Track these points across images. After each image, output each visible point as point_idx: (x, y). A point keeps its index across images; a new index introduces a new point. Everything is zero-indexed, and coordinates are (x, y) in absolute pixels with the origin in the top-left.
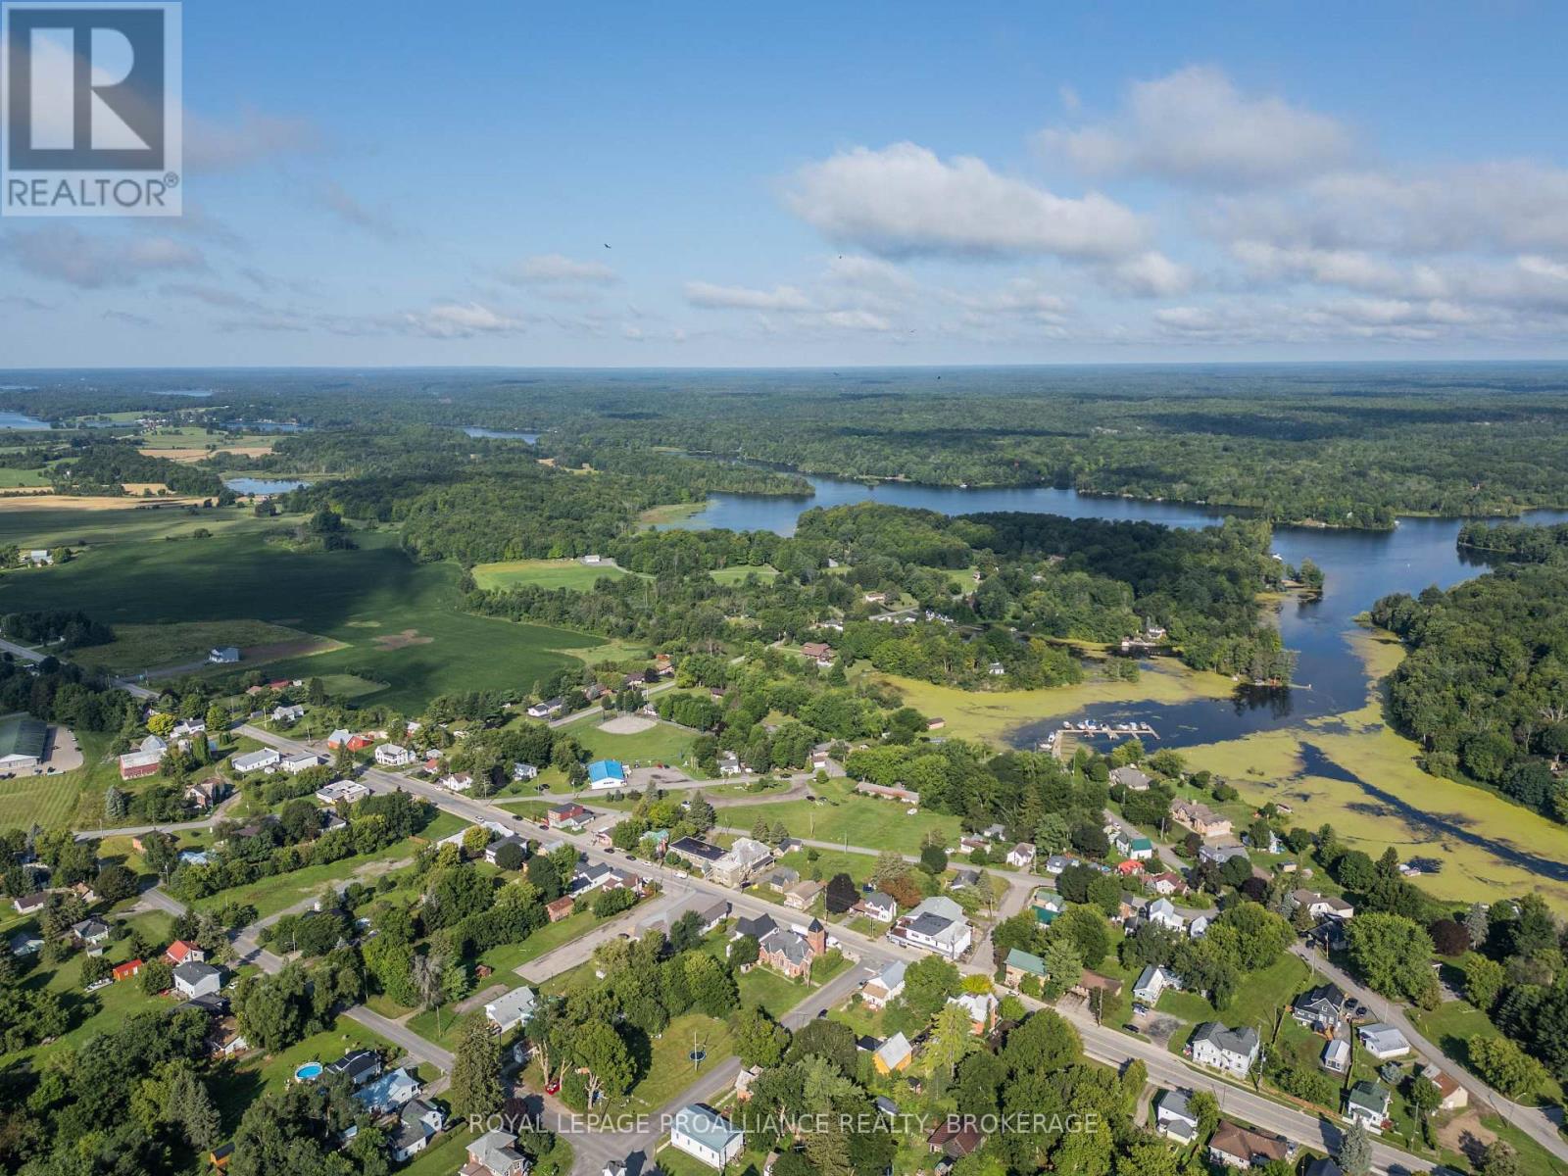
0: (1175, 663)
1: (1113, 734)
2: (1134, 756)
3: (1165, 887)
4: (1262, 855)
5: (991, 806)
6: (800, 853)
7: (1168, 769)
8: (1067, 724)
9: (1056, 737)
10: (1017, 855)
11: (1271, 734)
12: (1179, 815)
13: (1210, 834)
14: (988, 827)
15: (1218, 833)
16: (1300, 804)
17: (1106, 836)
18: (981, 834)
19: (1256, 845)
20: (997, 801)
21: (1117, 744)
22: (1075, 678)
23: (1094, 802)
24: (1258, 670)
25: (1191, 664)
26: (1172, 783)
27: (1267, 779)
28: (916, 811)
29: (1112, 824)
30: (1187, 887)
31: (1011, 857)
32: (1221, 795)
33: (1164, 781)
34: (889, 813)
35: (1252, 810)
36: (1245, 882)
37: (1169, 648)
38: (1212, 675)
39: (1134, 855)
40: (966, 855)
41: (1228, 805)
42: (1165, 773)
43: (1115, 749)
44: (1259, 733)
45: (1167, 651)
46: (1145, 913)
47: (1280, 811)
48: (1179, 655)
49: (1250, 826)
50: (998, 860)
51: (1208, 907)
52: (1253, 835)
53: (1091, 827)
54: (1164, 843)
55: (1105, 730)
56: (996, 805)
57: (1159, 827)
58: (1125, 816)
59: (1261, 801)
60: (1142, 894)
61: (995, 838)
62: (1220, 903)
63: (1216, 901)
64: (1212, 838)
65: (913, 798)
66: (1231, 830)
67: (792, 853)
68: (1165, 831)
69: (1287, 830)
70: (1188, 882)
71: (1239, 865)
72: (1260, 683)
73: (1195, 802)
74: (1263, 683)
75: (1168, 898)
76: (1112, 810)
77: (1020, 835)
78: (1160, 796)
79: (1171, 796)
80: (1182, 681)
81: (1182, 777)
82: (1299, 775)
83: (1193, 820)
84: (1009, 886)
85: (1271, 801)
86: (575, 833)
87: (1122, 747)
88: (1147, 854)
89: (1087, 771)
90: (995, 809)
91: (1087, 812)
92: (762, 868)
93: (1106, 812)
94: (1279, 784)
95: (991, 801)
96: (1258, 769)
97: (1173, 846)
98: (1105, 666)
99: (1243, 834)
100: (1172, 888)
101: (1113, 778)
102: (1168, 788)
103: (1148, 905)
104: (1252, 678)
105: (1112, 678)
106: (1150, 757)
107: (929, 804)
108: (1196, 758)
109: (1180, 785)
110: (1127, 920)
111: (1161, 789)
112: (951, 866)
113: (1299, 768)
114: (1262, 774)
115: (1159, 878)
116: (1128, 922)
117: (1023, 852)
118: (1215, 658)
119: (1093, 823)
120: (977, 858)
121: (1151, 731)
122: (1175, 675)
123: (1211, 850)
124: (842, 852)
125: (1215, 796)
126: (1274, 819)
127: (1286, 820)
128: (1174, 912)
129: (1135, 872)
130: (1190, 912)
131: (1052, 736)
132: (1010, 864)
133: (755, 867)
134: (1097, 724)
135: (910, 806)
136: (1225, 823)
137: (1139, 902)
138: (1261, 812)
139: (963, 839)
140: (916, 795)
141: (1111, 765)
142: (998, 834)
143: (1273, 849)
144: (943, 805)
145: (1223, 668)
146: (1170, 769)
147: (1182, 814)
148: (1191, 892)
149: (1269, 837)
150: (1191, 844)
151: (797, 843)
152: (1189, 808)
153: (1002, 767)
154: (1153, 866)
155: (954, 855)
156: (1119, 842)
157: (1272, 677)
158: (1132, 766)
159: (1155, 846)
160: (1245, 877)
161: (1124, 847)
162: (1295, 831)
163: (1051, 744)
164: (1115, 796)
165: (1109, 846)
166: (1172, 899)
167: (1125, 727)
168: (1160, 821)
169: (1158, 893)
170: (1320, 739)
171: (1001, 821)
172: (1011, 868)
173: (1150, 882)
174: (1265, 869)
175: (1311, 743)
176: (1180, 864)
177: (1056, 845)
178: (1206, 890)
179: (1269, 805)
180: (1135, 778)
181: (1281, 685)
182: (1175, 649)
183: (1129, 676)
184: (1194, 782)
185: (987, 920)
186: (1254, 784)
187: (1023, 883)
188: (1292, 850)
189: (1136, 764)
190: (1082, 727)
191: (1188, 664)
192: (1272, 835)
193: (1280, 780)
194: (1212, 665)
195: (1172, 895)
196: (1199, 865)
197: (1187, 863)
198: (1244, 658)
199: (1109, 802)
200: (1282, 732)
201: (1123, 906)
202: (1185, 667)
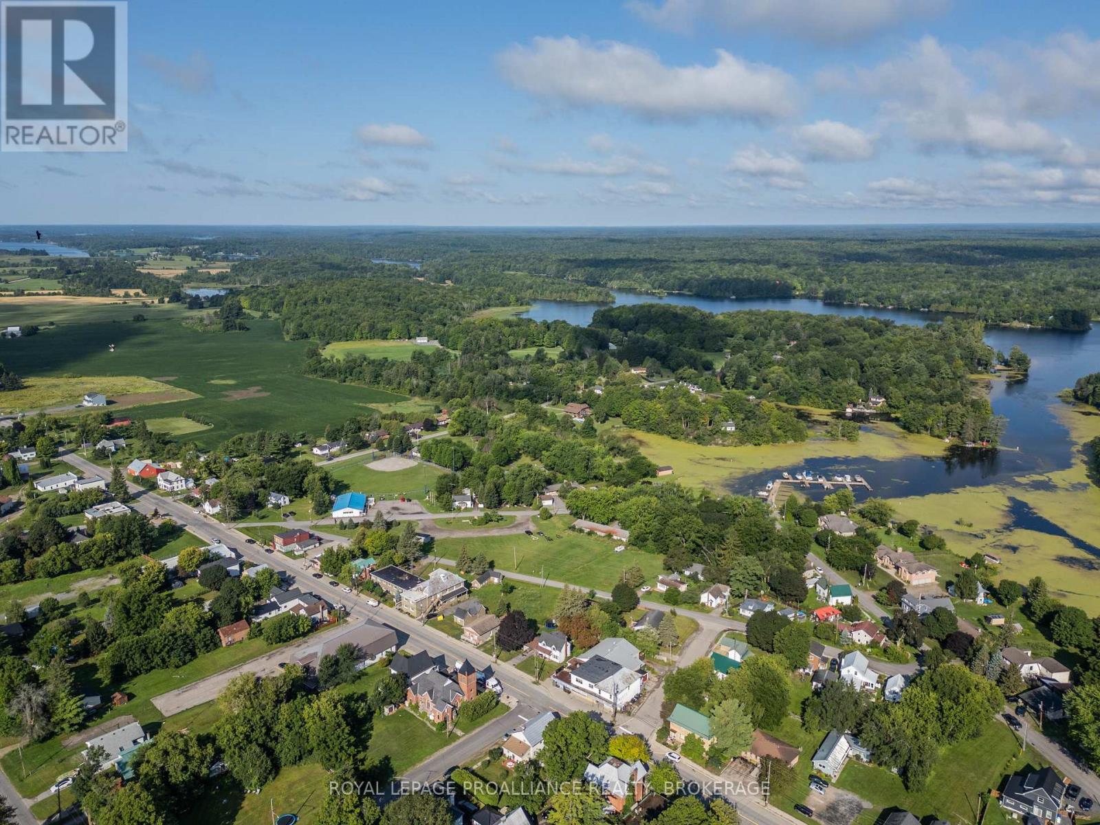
0: (893, 427)
1: (827, 485)
2: (844, 504)
3: (862, 637)
4: (969, 606)
5: (693, 546)
6: (498, 585)
7: (877, 517)
8: (785, 474)
9: (774, 486)
10: (711, 597)
11: (981, 489)
12: (883, 561)
13: (914, 583)
14: (688, 566)
15: (922, 582)
16: (1007, 556)
17: (803, 581)
18: (681, 573)
19: (962, 596)
20: (699, 541)
21: (829, 492)
22: (799, 436)
23: (798, 546)
24: (969, 433)
25: (907, 427)
26: (880, 532)
27: (976, 529)
28: (623, 548)
29: (814, 567)
30: (886, 638)
31: (704, 598)
32: (928, 544)
33: (871, 528)
34: (597, 549)
35: (960, 560)
36: (949, 636)
37: (888, 414)
38: (925, 437)
39: (833, 601)
40: (661, 594)
41: (934, 554)
42: (874, 521)
43: (827, 497)
44: (968, 487)
45: (885, 417)
46: (835, 666)
47: (988, 561)
48: (896, 420)
49: (957, 576)
50: (692, 600)
51: (907, 662)
52: (959, 585)
53: (788, 571)
54: (865, 589)
55: (820, 481)
56: (698, 545)
57: (861, 573)
58: (828, 561)
59: (968, 551)
60: (837, 644)
61: (694, 577)
62: (920, 658)
63: (916, 655)
64: (917, 587)
65: (623, 535)
66: (937, 579)
67: (492, 584)
68: (868, 577)
69: (996, 581)
70: (887, 633)
71: (943, 617)
72: (970, 445)
73: (900, 550)
74: (972, 445)
75: (862, 649)
76: (817, 554)
77: (717, 577)
78: (865, 542)
79: (876, 543)
80: (899, 441)
81: (890, 525)
82: (1007, 528)
83: (897, 568)
84: (697, 628)
85: (979, 552)
86: (295, 557)
87: (833, 496)
88: (846, 600)
89: (796, 516)
90: (697, 549)
91: (787, 555)
92: (453, 600)
93: (811, 556)
94: (988, 536)
95: (694, 542)
96: (966, 521)
97: (875, 593)
98: (828, 428)
99: (949, 584)
100: (869, 638)
101: (822, 523)
102: (875, 535)
103: (841, 656)
104: (962, 440)
105: (833, 437)
106: (860, 506)
107: (638, 541)
108: (904, 508)
109: (888, 533)
110: (816, 672)
111: (867, 536)
112: (643, 605)
113: (1008, 521)
114: (970, 525)
115: (856, 627)
116: (816, 676)
117: (717, 594)
118: (929, 422)
119: (791, 567)
120: (672, 597)
121: (865, 483)
122: (892, 436)
123: (914, 600)
124: (538, 586)
125: (922, 544)
126: (982, 570)
127: (994, 571)
128: (869, 667)
129: (832, 619)
130: (886, 667)
131: (770, 485)
132: (703, 605)
133: (445, 598)
134: (814, 476)
135: (620, 542)
136: (930, 572)
137: (831, 652)
138: (968, 562)
139: (660, 577)
140: (627, 533)
141: (820, 511)
142: (697, 574)
143: (980, 600)
144: (650, 543)
145: (936, 432)
146: (879, 518)
147: (886, 561)
148: (890, 643)
149: (977, 588)
150: (893, 592)
151: (497, 575)
152: (893, 555)
153: (711, 510)
154: (850, 614)
155: (649, 593)
156: (818, 587)
157: (982, 439)
158: (843, 513)
159: (855, 591)
160: (949, 630)
161: (823, 593)
162: (1004, 582)
163: (768, 491)
164: (820, 540)
165: (806, 590)
166: (869, 650)
167: (840, 479)
168: (863, 567)
169: (854, 643)
170: (1027, 494)
171: (704, 562)
172: (704, 609)
173: (846, 632)
174: (971, 622)
175: (1019, 498)
176: (880, 612)
177: (751, 588)
178: (906, 643)
179: (977, 555)
180: (843, 525)
181: (990, 446)
182: (893, 415)
183: (849, 436)
184: (901, 530)
185: (666, 664)
186: (962, 534)
187: (711, 625)
188: (1000, 602)
189: (846, 512)
190: (800, 477)
191: (904, 427)
192: (980, 585)
193: (989, 531)
194: (926, 428)
195: (868, 646)
196: (899, 616)
197: (888, 611)
198: (957, 422)
199: (814, 546)
200: (991, 487)
201: (812, 658)
202: (902, 430)
